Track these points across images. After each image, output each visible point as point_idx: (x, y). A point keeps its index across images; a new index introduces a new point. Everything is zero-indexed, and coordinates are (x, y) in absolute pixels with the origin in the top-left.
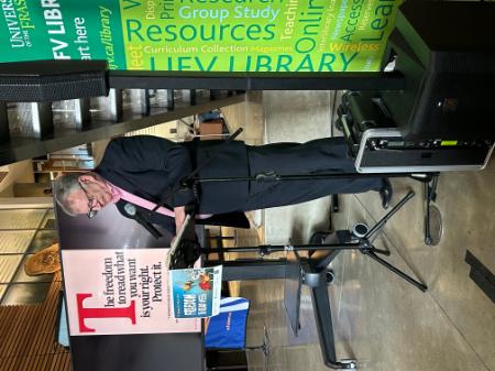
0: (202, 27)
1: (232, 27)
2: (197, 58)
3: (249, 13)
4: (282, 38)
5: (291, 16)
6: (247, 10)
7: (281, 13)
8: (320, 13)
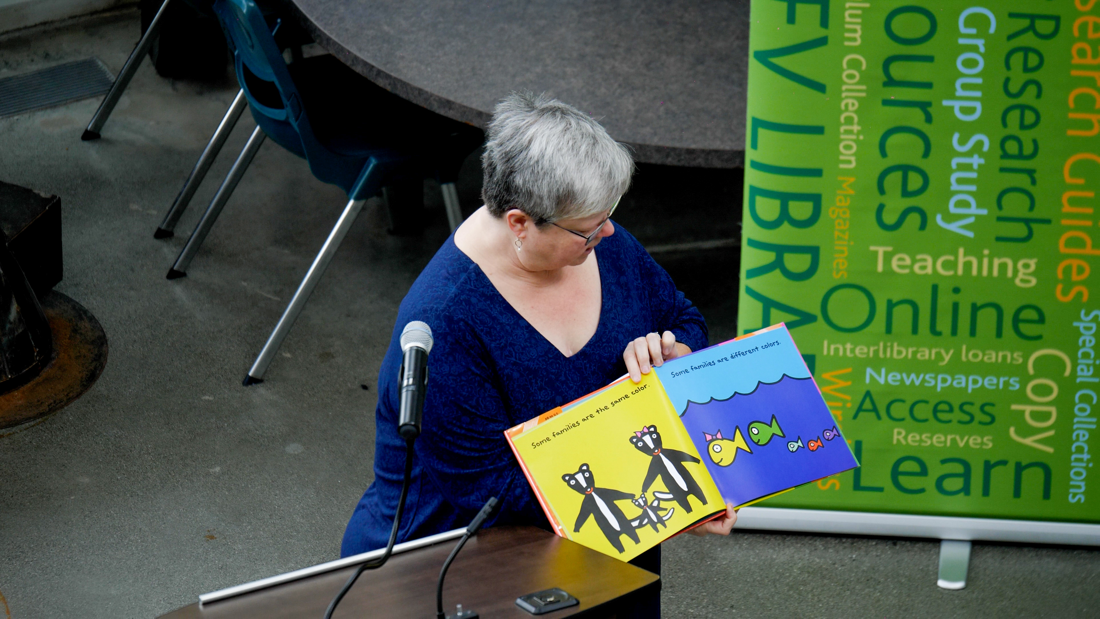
0: (930, 59)
1: (925, 128)
2: (822, 41)
3: (968, 167)
4: (881, 250)
5: (950, 265)
6: (976, 161)
7: (962, 240)
8: (954, 331)
